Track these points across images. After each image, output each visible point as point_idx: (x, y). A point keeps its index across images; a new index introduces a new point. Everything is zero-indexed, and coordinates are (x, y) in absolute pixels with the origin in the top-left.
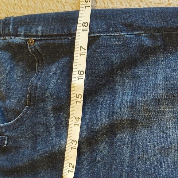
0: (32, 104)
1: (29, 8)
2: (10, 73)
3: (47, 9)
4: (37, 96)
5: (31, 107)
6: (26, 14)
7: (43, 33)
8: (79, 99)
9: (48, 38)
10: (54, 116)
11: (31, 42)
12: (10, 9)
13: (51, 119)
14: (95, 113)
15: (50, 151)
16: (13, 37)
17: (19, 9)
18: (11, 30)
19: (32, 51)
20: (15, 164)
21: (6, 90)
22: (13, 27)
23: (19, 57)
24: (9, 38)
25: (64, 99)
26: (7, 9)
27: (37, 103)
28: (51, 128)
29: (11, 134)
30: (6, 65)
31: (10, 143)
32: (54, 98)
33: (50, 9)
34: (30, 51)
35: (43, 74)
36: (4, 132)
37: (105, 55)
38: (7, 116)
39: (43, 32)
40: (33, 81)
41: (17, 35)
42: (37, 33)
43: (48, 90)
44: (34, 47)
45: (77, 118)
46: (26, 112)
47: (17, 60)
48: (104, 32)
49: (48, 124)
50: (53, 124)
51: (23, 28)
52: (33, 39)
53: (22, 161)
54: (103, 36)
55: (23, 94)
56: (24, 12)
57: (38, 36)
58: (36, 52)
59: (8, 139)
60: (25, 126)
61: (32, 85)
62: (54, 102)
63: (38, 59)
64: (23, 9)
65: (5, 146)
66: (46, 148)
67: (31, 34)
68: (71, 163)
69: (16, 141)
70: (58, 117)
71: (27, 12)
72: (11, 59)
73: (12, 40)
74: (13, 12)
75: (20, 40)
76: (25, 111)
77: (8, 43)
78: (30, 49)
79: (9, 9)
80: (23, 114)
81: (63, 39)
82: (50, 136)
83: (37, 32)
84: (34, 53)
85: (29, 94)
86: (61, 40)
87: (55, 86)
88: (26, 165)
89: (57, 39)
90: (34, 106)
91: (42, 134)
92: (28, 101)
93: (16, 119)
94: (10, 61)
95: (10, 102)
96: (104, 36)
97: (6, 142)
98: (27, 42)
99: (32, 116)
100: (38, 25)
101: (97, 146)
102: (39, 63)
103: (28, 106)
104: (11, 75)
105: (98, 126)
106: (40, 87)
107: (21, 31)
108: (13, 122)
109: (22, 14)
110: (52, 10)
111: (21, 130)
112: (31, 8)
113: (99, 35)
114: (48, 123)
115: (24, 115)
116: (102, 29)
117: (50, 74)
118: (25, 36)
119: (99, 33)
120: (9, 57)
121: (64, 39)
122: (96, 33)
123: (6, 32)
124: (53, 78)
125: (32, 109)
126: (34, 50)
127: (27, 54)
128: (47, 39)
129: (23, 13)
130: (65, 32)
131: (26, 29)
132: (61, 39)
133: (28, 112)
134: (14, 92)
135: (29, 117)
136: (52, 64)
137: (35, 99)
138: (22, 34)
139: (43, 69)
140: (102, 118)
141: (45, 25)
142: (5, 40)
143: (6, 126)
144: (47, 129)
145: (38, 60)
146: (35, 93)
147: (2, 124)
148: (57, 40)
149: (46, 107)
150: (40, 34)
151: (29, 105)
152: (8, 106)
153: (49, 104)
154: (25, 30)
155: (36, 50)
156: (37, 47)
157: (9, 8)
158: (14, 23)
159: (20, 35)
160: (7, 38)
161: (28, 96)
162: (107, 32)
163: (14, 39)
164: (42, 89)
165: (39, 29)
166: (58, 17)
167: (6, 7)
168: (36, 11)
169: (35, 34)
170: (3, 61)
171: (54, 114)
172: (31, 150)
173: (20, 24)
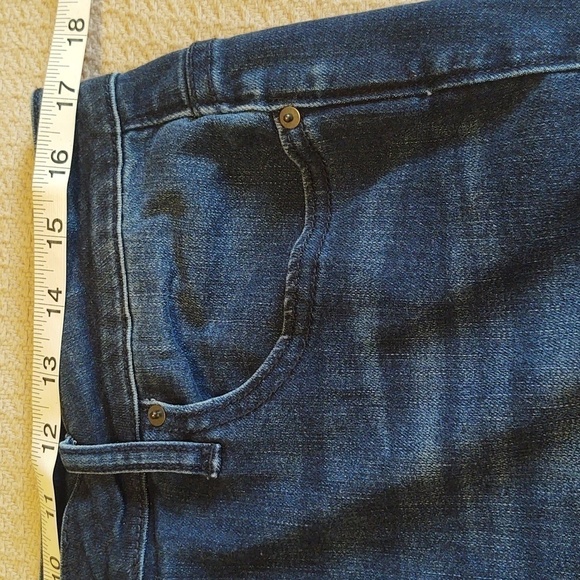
0: (300, 327)
1: (270, 9)
2: (216, 230)
3: (334, 6)
4: (318, 300)
5: (296, 340)
6: (260, 26)
7: (330, 82)
8: (56, 233)
9: (348, 100)
10: (381, 365)
11: (291, 120)
12: (204, 16)
13: (373, 377)
14: (531, 345)
15: (377, 484)
16: (225, 108)
17: (233, 13)
18: (217, 84)
19: (293, 148)
20: (252, 538)
21: (206, 287)
22: (224, 71)
23: (245, 175)
24: (212, 109)
25: (419, 303)
26: (191, 15)
27: (321, 323)
28: (373, 406)
29: (232, 433)
30: (203, 203)
31: (231, 465)
32: (379, 302)
33: (343, 4)
34: (285, 148)
35: (334, 224)
36: (206, 430)
37: (566, 139)
38: (212, 376)
39: (332, 79)
40: (303, 249)
41: (238, 100)
42: (312, 85)
43: (358, 278)
44: (301, 134)
45: (54, 292)
46: (280, 357)
47: (237, 185)
48: (556, 59)
49: (361, 394)
50: (379, 394)
51: (260, 73)
52: (297, 108)
53: (276, 524)
54: (555, 73)
55: (264, 297)
56: (252, 22)
57: (313, 96)
58: (307, 151)
59: (222, 451)
60: (282, 404)
61: (299, 264)
62: (382, 314)
63: (312, 175)
64: (248, 12)
65: (214, 475)
66: (362, 474)
67: (289, 91)
68: (47, 425)
69: (249, 457)
70: (396, 366)
71: (263, 21)
72: (219, 180)
73: (222, 118)
74: (211, 24)
75: (252, 114)
76: (275, 352)
77: (210, 126)
78: (287, 141)
79: (200, 17)
80: (269, 365)
81: (405, 97)
82: (372, 433)
83: (311, 80)
84: (297, 155)
85: (289, 293)
86: (395, 102)
87: (383, 261)
88: (290, 541)
89: (383, 99)
90: (307, 332)
91: (342, 428)
92: (287, 318)
93: (246, 383)
94: (217, 189)
95: (220, 327)
96: (560, 72)
97: (216, 463)
98: (276, 119)
99: (304, 367)
100: (312, 57)
101: (546, 461)
102: (315, 189)
103: (286, 337)
104: (220, 236)
105: (552, 389)
106: (329, 268)
107: (254, 82)
108: (237, 394)
109: (245, 29)
110: (352, 6)
111: (267, 420)
112: (278, 7)
113: (541, 69)
114: (362, 389)
115: (273, 366)
116: (548, 50)
117: (361, 223)
118: (268, 99)
119: (537, 65)
120: (212, 175)
121: (409, 96)
122: (528, 65)
123: (202, 90)
124: (374, 235)
125: (301, 345)
126: (298, 143)
127: (270, 163)
128: (347, 104)
129: (250, 27)
130: (409, 74)
131: (269, 74)
132: (395, 99)
133: (289, 356)
134: (232, 292)
135: (292, 372)
136: (362, 188)
137: (314, 310)
138: (258, 92)
139: (330, 208)
140: (563, 359)
141: (338, 56)
142: (197, 118)
143: (213, 409)
144: (359, 410)
145: (311, 179)
146: (313, 290)
147: (201, 403)
148: (382, 104)
149: (352, 336)
150: (319, 86)
151: (291, 331)
152: (212, 342)
153: (365, 325)
154: (267, 80)
155: (309, 144)
156: (312, 133)
157: (199, 11)
158: (226, 58)
159: (250, 99)
160: (203, 110)
161: (286, 300)
162: (567, 59)
163: (230, 112)
164: (335, 275)
165: (318, 70)
166: (381, 25)
167: (188, 12)
168: (297, 13)
169: (302, 88)
170: (194, 189)
171: (381, 357)
172: (303, 487)
173: (249, 61)
